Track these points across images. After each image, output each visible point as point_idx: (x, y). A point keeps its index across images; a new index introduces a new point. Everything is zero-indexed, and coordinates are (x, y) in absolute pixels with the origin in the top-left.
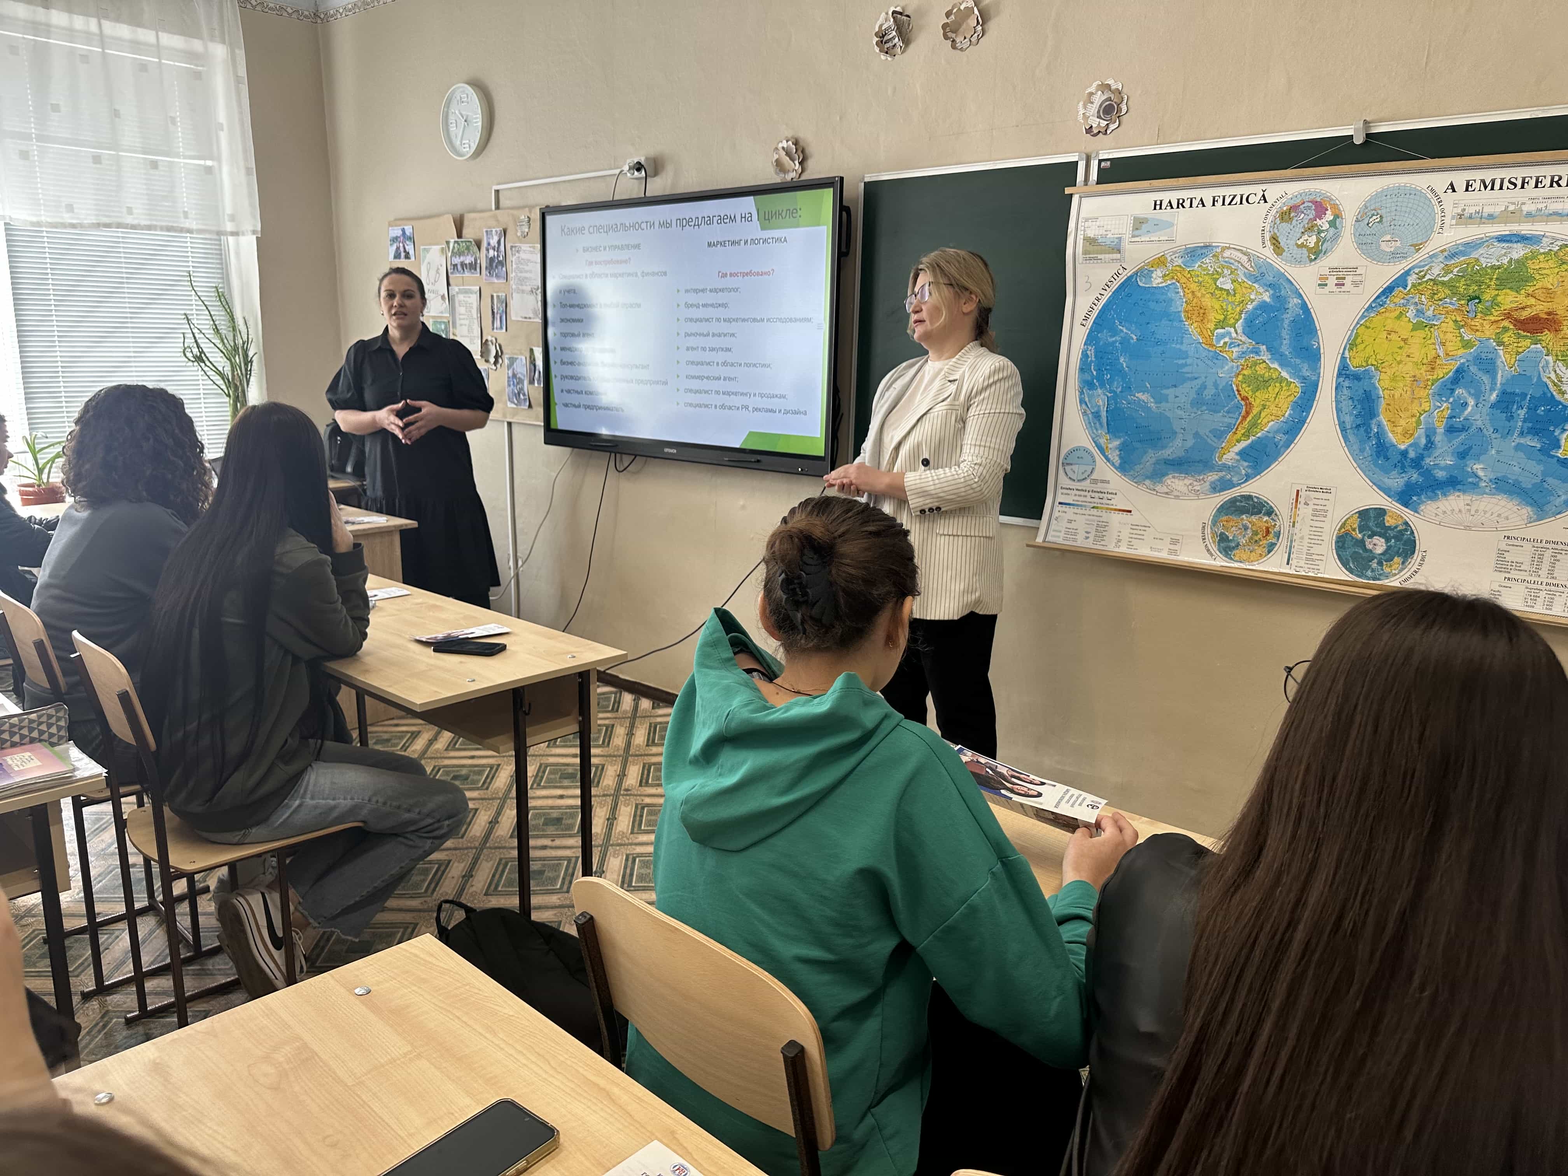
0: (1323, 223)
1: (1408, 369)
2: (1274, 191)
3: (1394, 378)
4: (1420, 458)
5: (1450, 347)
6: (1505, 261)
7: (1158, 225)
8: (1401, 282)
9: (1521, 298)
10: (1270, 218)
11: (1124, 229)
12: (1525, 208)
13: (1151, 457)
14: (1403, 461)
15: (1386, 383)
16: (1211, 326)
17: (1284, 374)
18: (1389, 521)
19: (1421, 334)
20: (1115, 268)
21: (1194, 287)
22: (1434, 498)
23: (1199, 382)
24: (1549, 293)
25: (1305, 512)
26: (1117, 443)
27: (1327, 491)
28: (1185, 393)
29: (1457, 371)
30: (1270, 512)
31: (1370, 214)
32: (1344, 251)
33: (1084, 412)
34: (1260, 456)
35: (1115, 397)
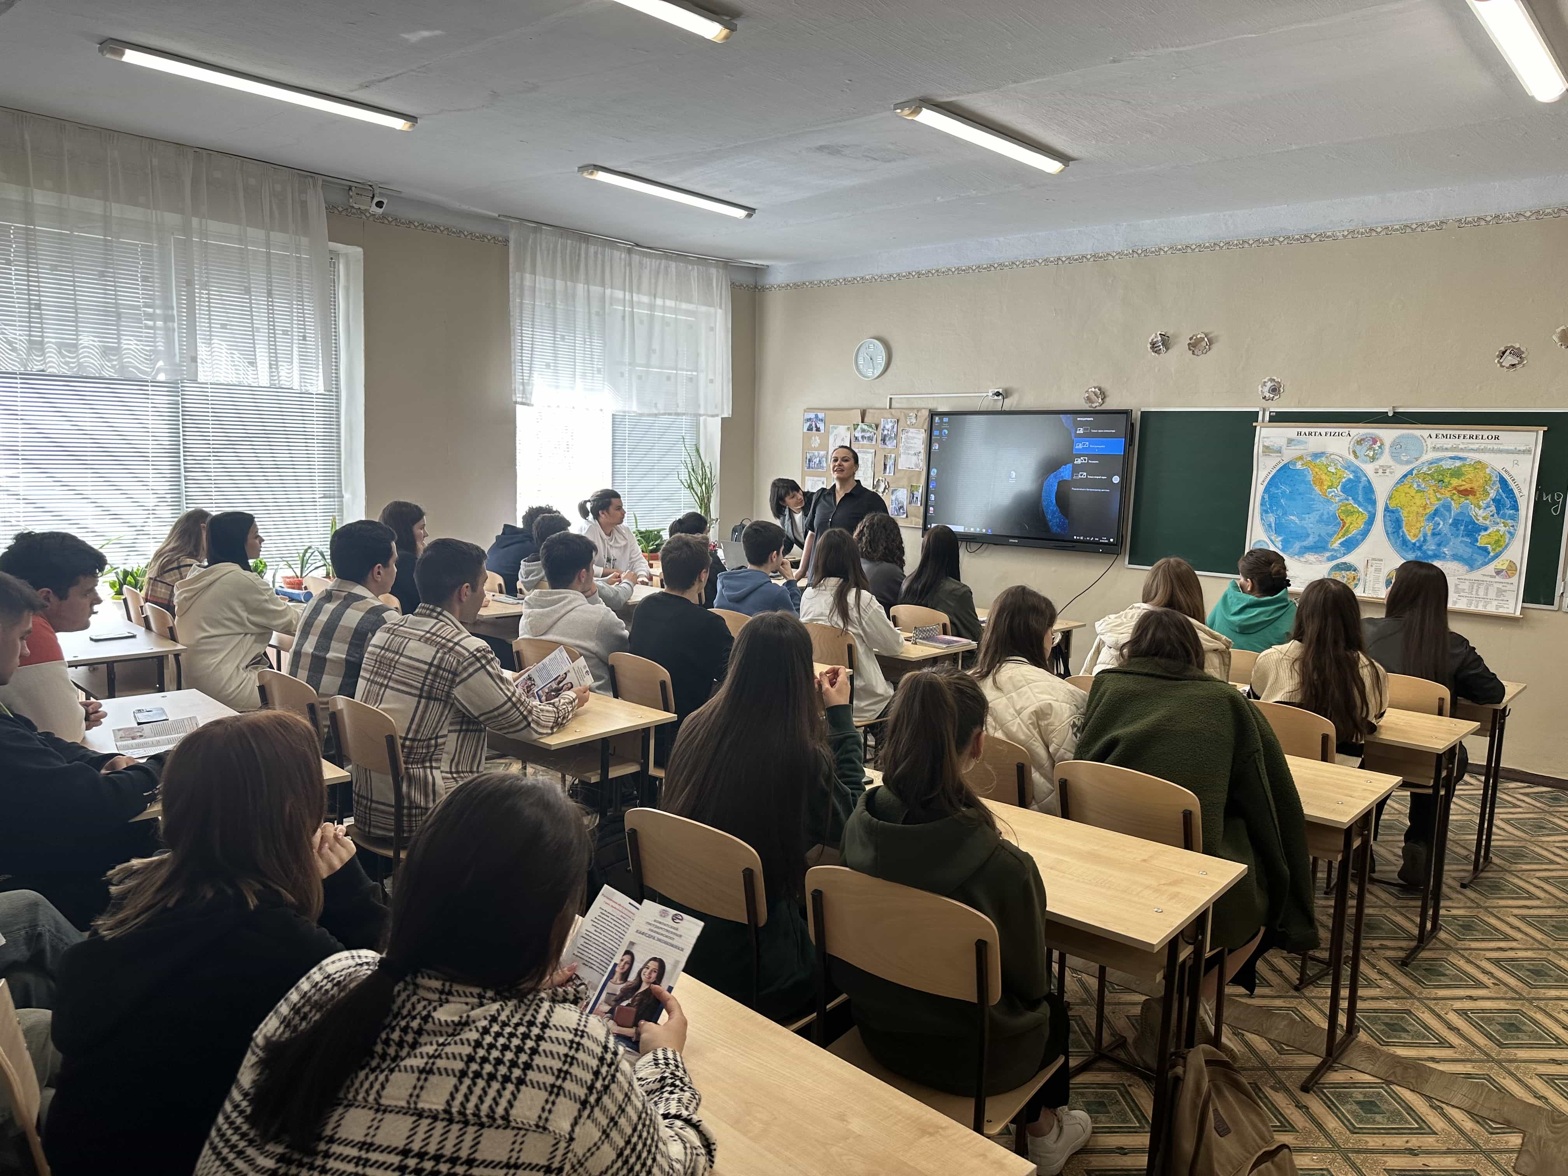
0: (1376, 447)
1: (1414, 508)
2: (1354, 432)
3: (1409, 512)
4: (1421, 546)
5: (1432, 500)
6: (1453, 467)
7: (1300, 442)
8: (1410, 472)
9: (1460, 482)
10: (1352, 443)
11: (1283, 442)
12: (1460, 446)
13: (1297, 545)
14: (1414, 547)
15: (1406, 515)
16: (1325, 487)
17: (1361, 509)
19: (1419, 494)
20: (1279, 459)
21: (1317, 470)
23: (1319, 512)
24: (1471, 480)
25: (1371, 569)
26: (1280, 538)
27: (1382, 560)
28: (1314, 516)
29: (1435, 510)
30: (1355, 570)
31: (1396, 445)
32: (1385, 459)
33: (1263, 525)
34: (1350, 545)
35: (1279, 517)
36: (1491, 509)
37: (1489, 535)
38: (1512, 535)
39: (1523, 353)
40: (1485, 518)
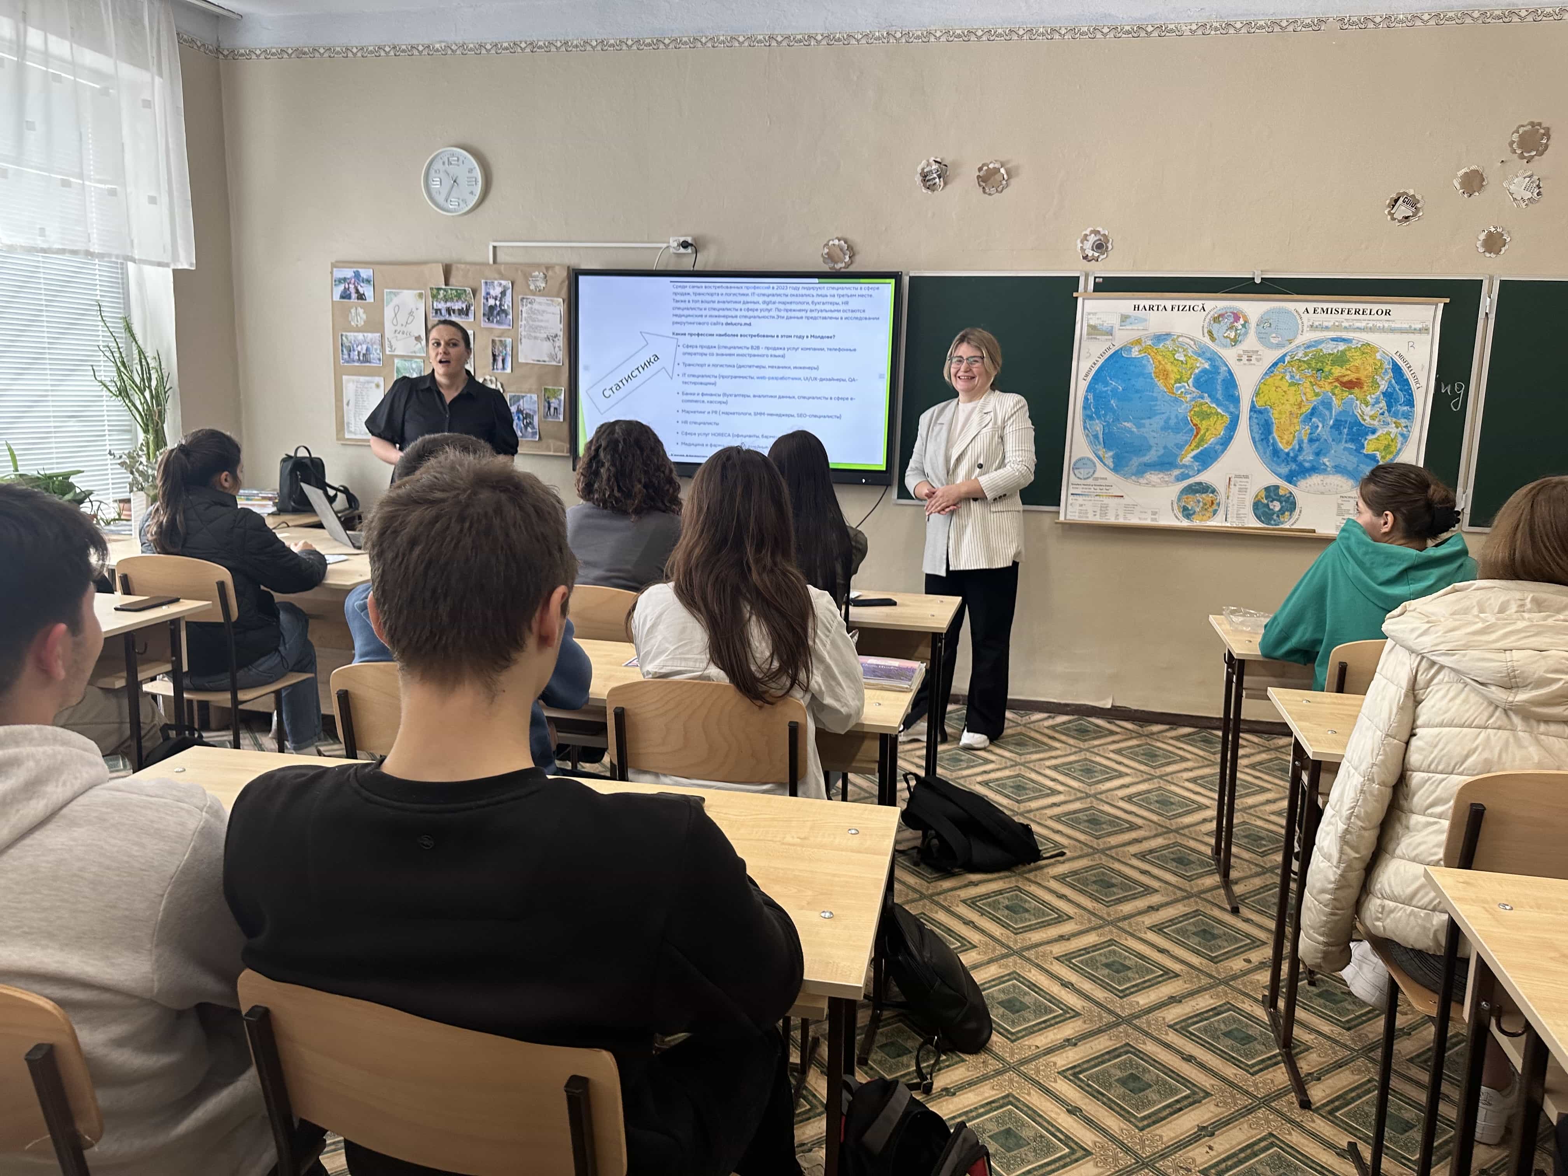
0: (1238, 326)
1: (1288, 407)
2: (1210, 305)
3: (1280, 413)
4: (1296, 456)
6: (1335, 351)
7: (1138, 320)
8: (1282, 359)
9: (1344, 371)
10: (1207, 320)
11: (1115, 321)
12: (1344, 324)
13: (1135, 461)
14: (1288, 458)
15: (1276, 416)
16: (1173, 382)
17: (1219, 410)
18: (1281, 492)
19: (1293, 388)
20: (1109, 344)
21: (1160, 358)
22: (1305, 478)
23: (1165, 416)
24: (1357, 369)
25: (1234, 490)
26: (1111, 454)
27: (1247, 477)
28: (1157, 422)
29: (1313, 409)
30: (1213, 491)
31: (1263, 322)
32: (1251, 342)
33: (1087, 436)
34: (1206, 459)
35: (1108, 425)
36: (1381, 405)
37: (1377, 439)
38: (1405, 437)
39: (1418, 202)
40: (1373, 418)
